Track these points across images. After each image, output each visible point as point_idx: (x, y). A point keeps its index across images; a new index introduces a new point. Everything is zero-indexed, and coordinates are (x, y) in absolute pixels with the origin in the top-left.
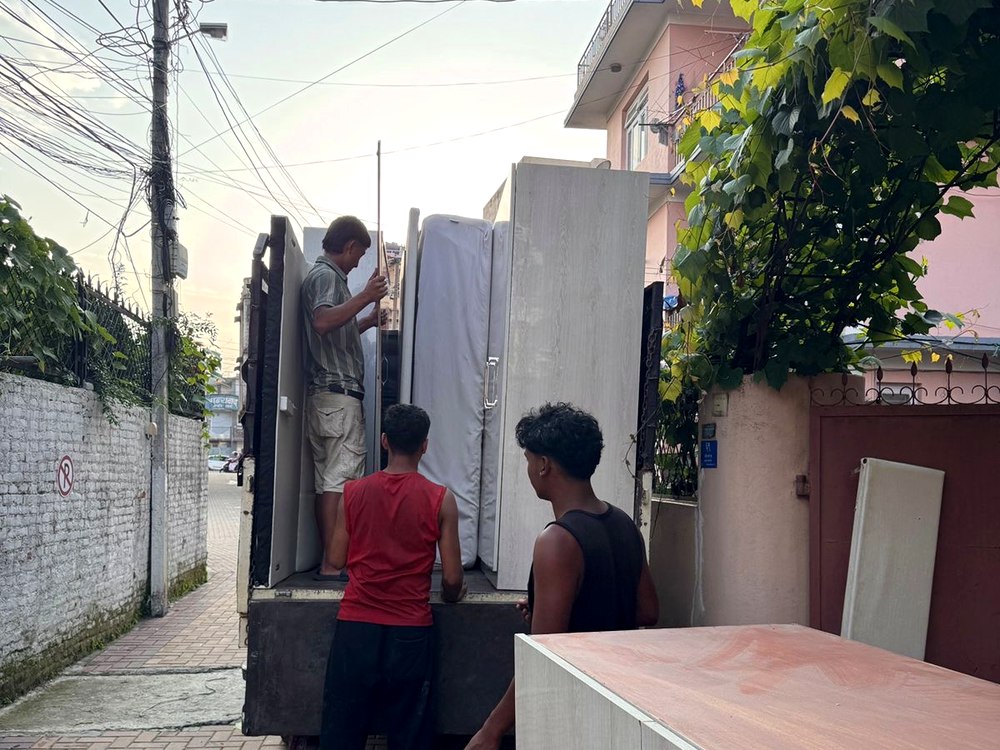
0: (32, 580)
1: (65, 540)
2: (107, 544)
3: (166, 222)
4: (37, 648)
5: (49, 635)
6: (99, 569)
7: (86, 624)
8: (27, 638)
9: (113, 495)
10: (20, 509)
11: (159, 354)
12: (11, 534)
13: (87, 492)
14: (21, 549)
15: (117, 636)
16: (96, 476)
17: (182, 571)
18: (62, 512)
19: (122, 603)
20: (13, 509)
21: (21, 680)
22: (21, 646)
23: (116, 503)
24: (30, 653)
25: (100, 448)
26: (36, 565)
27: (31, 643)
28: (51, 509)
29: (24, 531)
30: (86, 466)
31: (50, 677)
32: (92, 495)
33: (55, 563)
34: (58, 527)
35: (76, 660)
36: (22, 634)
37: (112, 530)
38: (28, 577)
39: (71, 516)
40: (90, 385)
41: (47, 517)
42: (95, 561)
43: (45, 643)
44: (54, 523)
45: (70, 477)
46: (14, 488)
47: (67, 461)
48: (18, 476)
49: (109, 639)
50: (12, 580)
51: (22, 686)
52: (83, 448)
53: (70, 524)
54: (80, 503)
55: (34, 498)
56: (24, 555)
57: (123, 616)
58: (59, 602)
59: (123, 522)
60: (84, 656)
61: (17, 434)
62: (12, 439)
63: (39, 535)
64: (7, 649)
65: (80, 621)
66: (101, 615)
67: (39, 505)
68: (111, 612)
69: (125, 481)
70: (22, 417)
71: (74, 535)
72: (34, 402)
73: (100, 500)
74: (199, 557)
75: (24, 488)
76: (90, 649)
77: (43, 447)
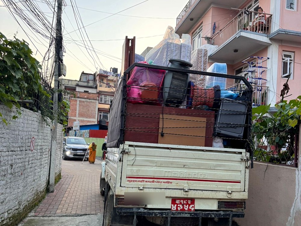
0: (22, 183)
1: (31, 168)
2: (41, 168)
3: (60, 57)
4: (22, 207)
5: (25, 202)
6: (39, 177)
7: (34, 197)
8: (19, 204)
9: (44, 151)
10: (20, 157)
11: (56, 102)
12: (17, 166)
13: (37, 149)
14: (19, 171)
15: (42, 200)
16: (40, 144)
17: (56, 176)
18: (31, 157)
19: (43, 188)
20: (18, 157)
21: (17, 220)
22: (17, 207)
23: (44, 153)
24: (20, 210)
25: (41, 134)
26: (23, 177)
27: (20, 206)
28: (28, 157)
29: (20, 165)
30: (38, 141)
31: (24, 217)
32: (39, 151)
33: (28, 176)
34: (30, 163)
35: (31, 210)
36: (18, 203)
37: (43, 163)
38: (21, 182)
39: (33, 159)
40: (40, 112)
41: (27, 160)
42: (38, 174)
43: (24, 205)
44: (29, 162)
45: (34, 145)
46: (19, 149)
47: (33, 139)
48: (20, 144)
49: (40, 201)
50: (16, 183)
51: (17, 222)
52: (37, 134)
53: (33, 161)
54: (35, 154)
55: (24, 152)
56: (20, 174)
57: (43, 193)
58: (29, 190)
59: (45, 160)
60: (33, 209)
61: (21, 129)
62: (19, 131)
63: (25, 166)
64: (14, 209)
65: (33, 196)
66: (38, 193)
67: (25, 155)
68: (40, 192)
69: (47, 146)
70: (22, 123)
71: (34, 165)
72: (26, 117)
73: (40, 152)
74: (60, 170)
75: (21, 149)
76: (35, 205)
77: (28, 134)
